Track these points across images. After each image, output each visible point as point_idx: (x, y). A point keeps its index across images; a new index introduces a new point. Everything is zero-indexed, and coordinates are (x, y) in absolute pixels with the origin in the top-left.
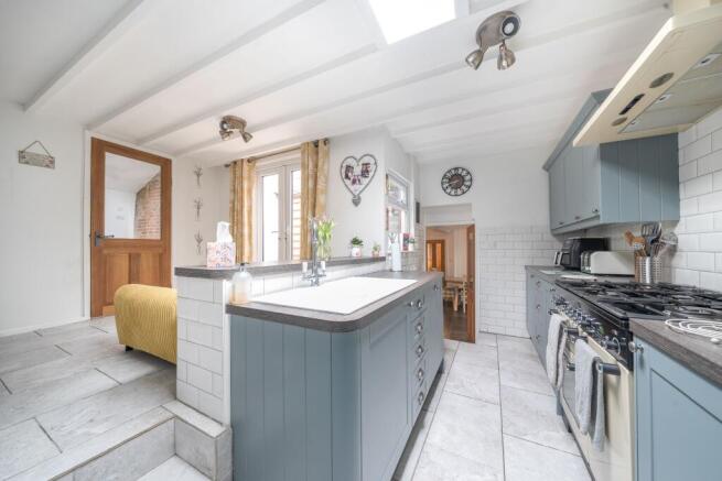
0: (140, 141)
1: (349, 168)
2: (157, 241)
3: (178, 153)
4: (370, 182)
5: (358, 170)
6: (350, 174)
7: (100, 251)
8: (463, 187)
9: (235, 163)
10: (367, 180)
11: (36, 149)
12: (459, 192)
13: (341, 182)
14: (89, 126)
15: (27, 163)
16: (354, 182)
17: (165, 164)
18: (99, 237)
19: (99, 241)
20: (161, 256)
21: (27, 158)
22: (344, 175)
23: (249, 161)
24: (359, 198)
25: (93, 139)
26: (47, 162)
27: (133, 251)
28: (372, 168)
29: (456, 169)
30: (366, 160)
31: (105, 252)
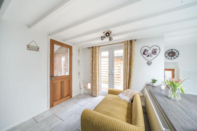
0: (64, 40)
1: (145, 50)
2: (68, 75)
3: (74, 44)
4: (156, 56)
5: (150, 52)
6: (146, 53)
7: (53, 82)
8: (175, 56)
9: (93, 47)
10: (155, 56)
11: (33, 44)
12: (173, 58)
13: (141, 56)
14: (50, 35)
15: (30, 50)
16: (148, 56)
17: (70, 48)
18: (53, 77)
19: (52, 78)
20: (69, 81)
21: (30, 47)
22: (142, 53)
23: (98, 47)
24: (151, 63)
25: (51, 39)
26: (37, 49)
27: (62, 80)
28: (158, 51)
29: (171, 50)
30: (155, 48)
31: (54, 82)
